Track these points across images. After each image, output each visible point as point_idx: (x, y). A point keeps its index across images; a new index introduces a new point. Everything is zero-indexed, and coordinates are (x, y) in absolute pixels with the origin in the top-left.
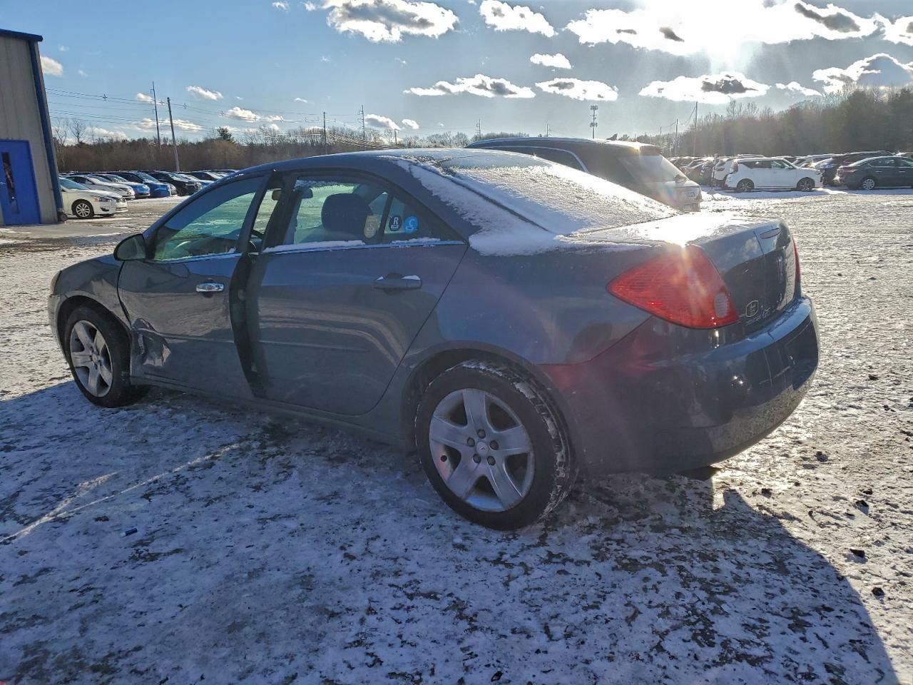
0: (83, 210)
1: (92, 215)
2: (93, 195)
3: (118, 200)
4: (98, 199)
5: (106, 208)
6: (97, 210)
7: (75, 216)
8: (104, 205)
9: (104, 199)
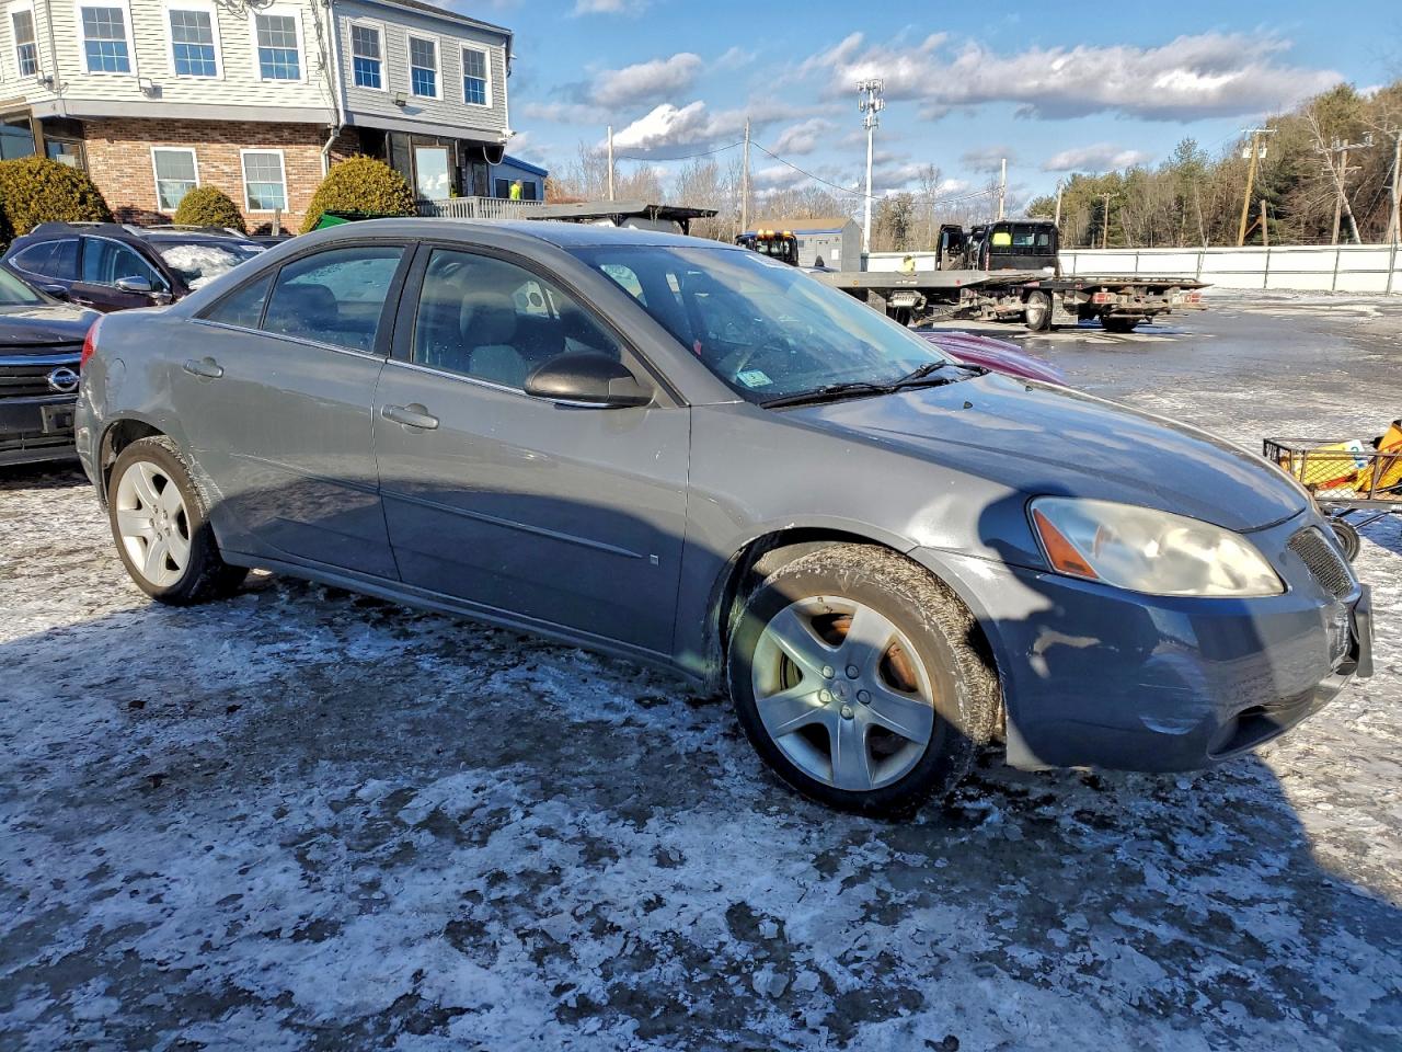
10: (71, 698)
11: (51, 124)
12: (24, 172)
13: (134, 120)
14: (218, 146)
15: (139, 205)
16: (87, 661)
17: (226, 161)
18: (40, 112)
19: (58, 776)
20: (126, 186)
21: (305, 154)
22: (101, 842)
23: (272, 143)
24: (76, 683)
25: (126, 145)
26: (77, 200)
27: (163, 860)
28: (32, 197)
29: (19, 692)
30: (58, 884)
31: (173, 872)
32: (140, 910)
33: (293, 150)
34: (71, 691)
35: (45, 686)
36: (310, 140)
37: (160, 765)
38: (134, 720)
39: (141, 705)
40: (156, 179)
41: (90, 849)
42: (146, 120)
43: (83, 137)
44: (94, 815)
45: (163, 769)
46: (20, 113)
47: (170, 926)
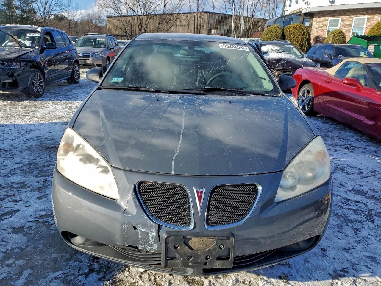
11: (306, 14)
12: (292, 28)
13: (326, 11)
14: (348, 17)
15: (321, 35)
17: (349, 21)
18: (304, 11)
20: (319, 30)
21: (374, 17)
23: (365, 15)
25: (322, 19)
26: (302, 34)
28: (292, 34)
33: (370, 16)
36: (377, 13)
40: (328, 27)
42: (330, 11)
43: (313, 17)
46: (299, 12)
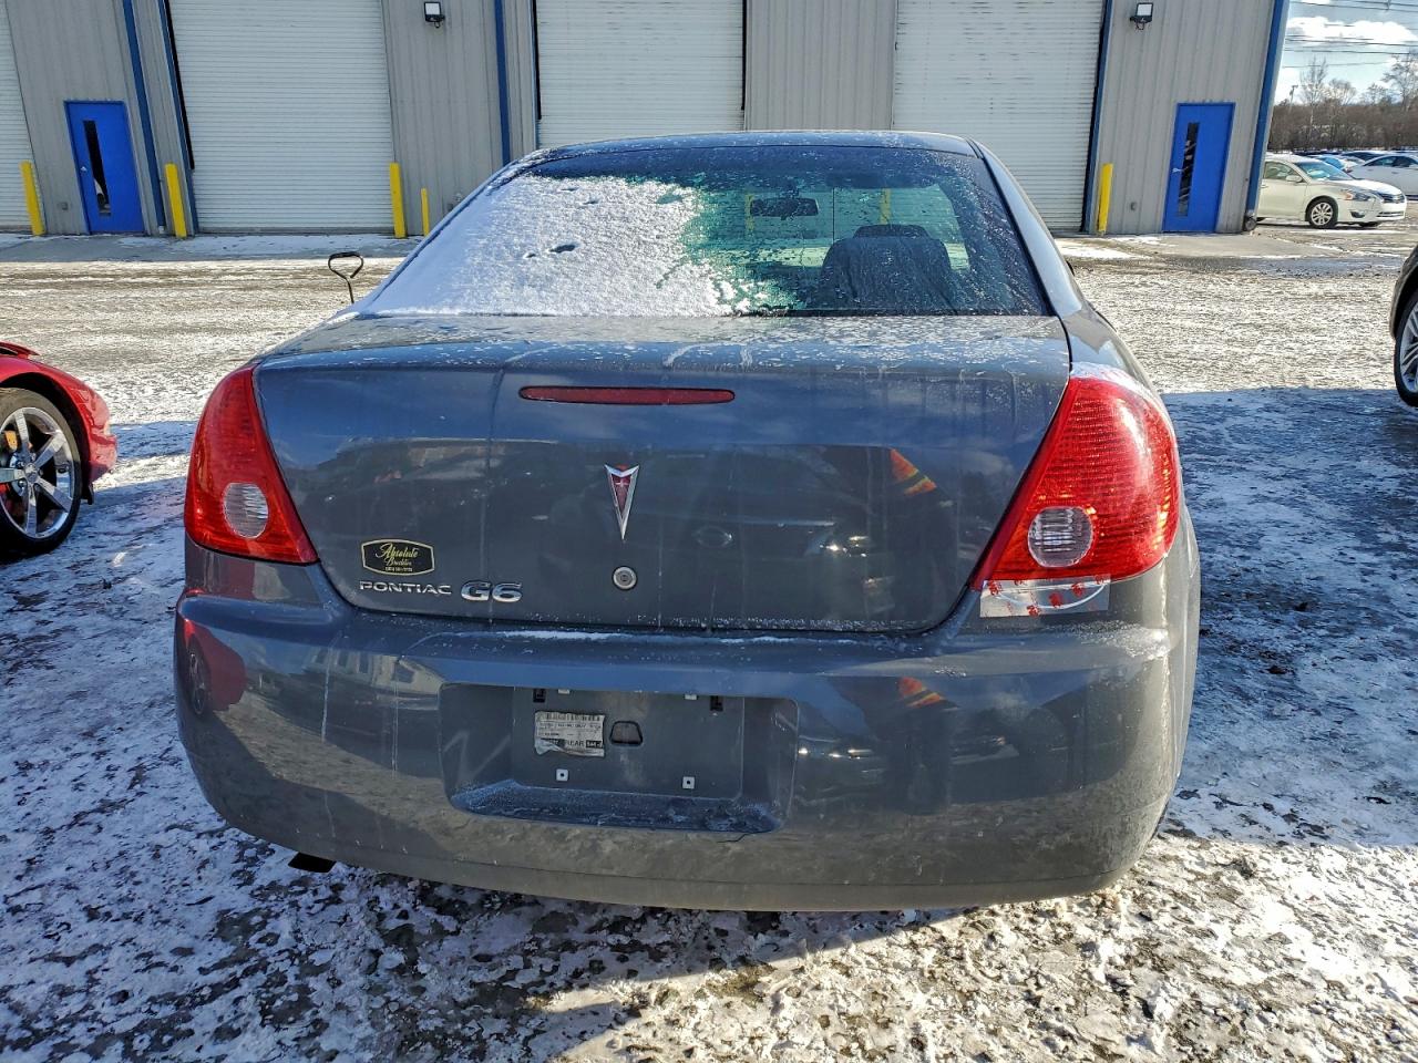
0: (1321, 213)
1: (1332, 224)
2: (1344, 190)
3: (1388, 198)
4: (1353, 196)
5: (1361, 213)
6: (1344, 215)
7: (1308, 223)
8: (1359, 207)
9: (1360, 197)
10: (1338, 706)
16: (1301, 747)
19: (1374, 637)
22: (1360, 586)
24: (1324, 724)
27: (1329, 565)
29: (1394, 738)
30: (1394, 577)
31: (1328, 559)
32: (1352, 553)
34: (1336, 715)
35: (1363, 732)
37: (1292, 615)
38: (1288, 658)
39: (1274, 670)
41: (1368, 584)
44: (1358, 600)
45: (1293, 613)
47: (1341, 544)
